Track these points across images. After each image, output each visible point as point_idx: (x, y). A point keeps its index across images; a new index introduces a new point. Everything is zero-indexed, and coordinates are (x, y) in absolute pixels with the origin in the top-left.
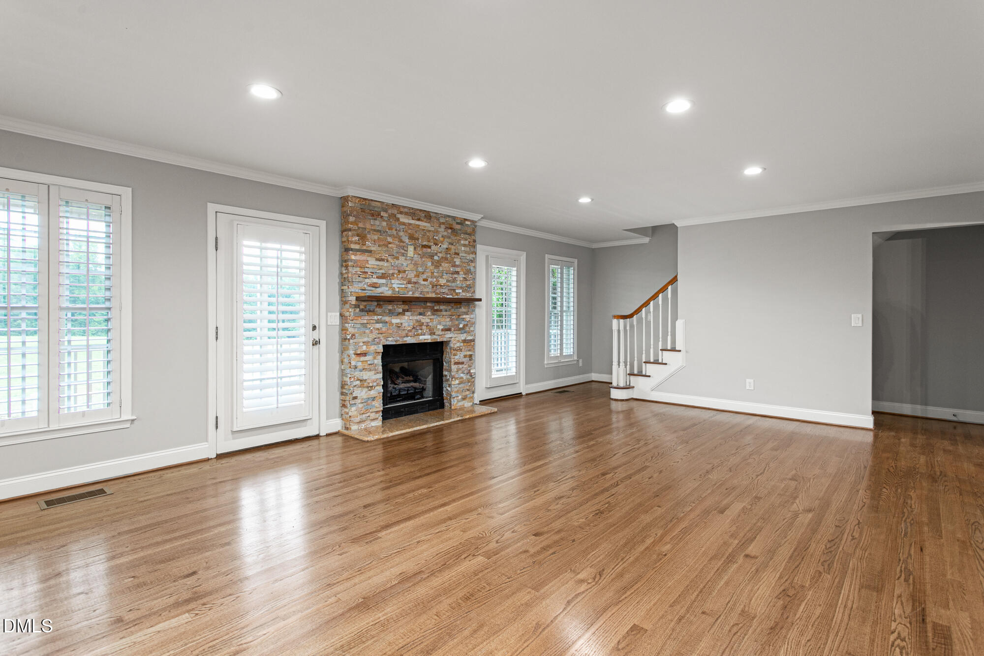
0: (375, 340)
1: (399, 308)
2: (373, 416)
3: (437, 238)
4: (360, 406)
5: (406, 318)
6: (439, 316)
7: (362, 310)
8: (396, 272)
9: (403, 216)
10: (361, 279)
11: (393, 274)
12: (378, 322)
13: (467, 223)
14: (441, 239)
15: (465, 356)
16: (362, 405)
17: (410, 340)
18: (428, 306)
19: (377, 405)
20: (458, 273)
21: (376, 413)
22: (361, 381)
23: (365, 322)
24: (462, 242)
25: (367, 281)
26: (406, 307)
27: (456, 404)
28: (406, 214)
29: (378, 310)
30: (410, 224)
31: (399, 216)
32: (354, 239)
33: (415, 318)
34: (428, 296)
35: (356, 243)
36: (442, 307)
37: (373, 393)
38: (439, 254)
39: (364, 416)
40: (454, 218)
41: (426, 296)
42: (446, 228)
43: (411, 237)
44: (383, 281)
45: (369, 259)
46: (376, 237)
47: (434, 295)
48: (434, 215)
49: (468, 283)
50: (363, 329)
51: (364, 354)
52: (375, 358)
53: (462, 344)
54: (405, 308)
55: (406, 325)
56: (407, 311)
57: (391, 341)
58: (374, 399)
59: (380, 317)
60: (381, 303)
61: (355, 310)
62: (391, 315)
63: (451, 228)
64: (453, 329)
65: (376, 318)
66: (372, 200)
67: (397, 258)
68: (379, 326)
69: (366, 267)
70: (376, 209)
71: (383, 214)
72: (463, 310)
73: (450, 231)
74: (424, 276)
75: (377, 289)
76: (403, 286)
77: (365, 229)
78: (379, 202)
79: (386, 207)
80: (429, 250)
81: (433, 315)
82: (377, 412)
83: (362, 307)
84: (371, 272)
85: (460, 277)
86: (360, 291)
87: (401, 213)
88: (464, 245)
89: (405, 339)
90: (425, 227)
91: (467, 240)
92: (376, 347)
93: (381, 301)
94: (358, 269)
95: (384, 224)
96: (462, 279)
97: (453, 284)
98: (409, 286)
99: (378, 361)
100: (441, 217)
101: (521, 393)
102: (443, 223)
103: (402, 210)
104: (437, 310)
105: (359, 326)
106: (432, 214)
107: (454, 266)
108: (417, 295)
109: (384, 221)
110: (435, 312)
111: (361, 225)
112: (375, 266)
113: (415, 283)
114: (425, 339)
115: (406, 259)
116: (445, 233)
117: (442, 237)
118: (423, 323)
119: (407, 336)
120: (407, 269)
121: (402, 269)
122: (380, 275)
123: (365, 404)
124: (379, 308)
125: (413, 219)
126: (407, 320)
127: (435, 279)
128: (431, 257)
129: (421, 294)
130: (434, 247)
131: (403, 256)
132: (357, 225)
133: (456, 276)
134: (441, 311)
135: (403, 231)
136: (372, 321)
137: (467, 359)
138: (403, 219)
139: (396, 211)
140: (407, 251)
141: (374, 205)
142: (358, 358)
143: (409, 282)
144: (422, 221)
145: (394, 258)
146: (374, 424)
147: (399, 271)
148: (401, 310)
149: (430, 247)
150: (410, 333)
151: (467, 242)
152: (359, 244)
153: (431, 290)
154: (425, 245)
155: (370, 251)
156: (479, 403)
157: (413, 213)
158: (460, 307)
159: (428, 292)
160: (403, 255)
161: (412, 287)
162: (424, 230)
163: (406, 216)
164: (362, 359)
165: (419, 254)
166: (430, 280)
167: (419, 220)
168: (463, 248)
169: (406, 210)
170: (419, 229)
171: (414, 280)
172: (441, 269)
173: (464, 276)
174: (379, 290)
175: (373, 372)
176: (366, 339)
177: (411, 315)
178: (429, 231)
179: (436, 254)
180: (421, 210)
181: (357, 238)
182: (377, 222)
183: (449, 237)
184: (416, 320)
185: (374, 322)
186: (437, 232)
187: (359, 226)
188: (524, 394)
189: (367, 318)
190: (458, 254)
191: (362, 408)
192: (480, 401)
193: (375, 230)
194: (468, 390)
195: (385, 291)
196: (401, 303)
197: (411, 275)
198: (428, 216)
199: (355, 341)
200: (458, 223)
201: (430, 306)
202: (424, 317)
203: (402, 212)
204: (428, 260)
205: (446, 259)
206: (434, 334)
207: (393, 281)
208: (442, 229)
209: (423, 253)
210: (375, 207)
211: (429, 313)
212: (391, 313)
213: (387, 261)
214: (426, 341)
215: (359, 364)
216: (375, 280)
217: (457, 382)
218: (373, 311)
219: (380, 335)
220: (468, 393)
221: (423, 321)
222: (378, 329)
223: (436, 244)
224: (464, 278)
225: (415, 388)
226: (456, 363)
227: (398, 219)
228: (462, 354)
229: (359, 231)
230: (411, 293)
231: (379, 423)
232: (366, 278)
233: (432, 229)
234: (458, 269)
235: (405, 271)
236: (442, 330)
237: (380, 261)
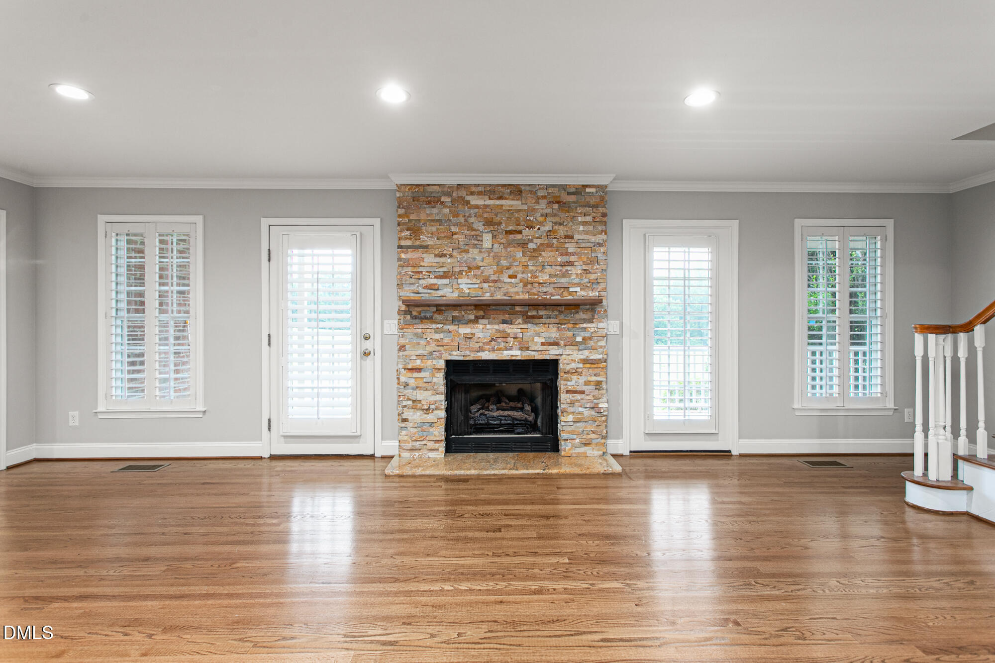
0: (434, 353)
1: (469, 314)
2: (431, 445)
3: (532, 218)
4: (413, 430)
5: (481, 327)
6: (536, 324)
7: (415, 318)
8: (466, 268)
9: (475, 197)
10: (413, 281)
11: (460, 272)
12: (437, 331)
13: (588, 190)
14: (541, 219)
15: (587, 383)
16: (415, 430)
17: (486, 356)
18: (518, 311)
19: (436, 433)
20: (571, 264)
21: (435, 443)
22: (414, 401)
23: (420, 331)
24: (580, 219)
25: (421, 282)
26: (481, 313)
27: (569, 450)
28: (480, 193)
29: (438, 317)
30: (487, 206)
31: (468, 198)
32: (403, 234)
33: (496, 327)
34: (517, 297)
35: (406, 239)
36: (541, 313)
37: (430, 417)
38: (535, 241)
39: (418, 443)
40: (563, 187)
41: (513, 298)
42: (549, 203)
43: (488, 223)
44: (446, 281)
45: (424, 255)
46: (434, 229)
47: (527, 297)
48: (528, 188)
49: (593, 277)
50: (415, 340)
51: (419, 370)
52: (433, 376)
53: (581, 365)
54: (478, 314)
55: (481, 335)
56: (482, 319)
57: (456, 356)
58: (431, 425)
59: (440, 326)
60: (443, 308)
61: (404, 317)
62: (456, 323)
63: (558, 202)
64: (562, 343)
65: (434, 326)
66: (428, 185)
67: (467, 252)
68: (437, 336)
69: (421, 266)
70: (433, 195)
71: (443, 199)
72: (582, 315)
73: (556, 206)
74: (511, 272)
75: (438, 292)
76: (477, 286)
77: (419, 220)
78: (438, 185)
79: (448, 190)
80: (519, 236)
81: (526, 323)
82: (437, 441)
83: (414, 313)
84: (427, 272)
85: (577, 270)
86: (412, 295)
87: (472, 193)
88: (584, 223)
89: (479, 354)
90: (512, 206)
91: (590, 215)
92: (435, 362)
93: (440, 309)
94: (410, 269)
95: (446, 211)
96: (579, 272)
97: (563, 280)
98: (486, 285)
99: (440, 379)
100: (541, 189)
101: (729, 451)
102: (544, 197)
103: (473, 189)
104: (533, 317)
105: (411, 336)
106: (523, 188)
107: (567, 254)
108: (499, 296)
109: (447, 207)
110: (528, 319)
111: (412, 217)
112: (434, 264)
113: (496, 281)
114: (512, 356)
115: (480, 252)
116: (549, 211)
117: (542, 215)
118: (509, 334)
119: (481, 350)
120: (481, 264)
121: (474, 264)
122: (442, 274)
123: (420, 429)
124: (439, 314)
125: (490, 199)
126: (483, 330)
127: (529, 275)
128: (523, 245)
129: (505, 295)
130: (526, 232)
131: (477, 248)
132: (408, 217)
133: (569, 268)
134: (541, 317)
135: (475, 216)
136: (429, 331)
137: (592, 387)
138: (475, 201)
139: (465, 193)
140: (482, 241)
141: (430, 190)
142: (409, 374)
143: (486, 281)
144: (506, 199)
145: (461, 252)
146: (432, 455)
147: (469, 268)
148: (472, 317)
149: (520, 232)
150: (487, 347)
151: (589, 219)
152: (410, 239)
153: (521, 290)
154: (512, 230)
155: (427, 247)
156: (628, 453)
157: (492, 191)
158: (577, 313)
159: (517, 293)
160: (475, 246)
161: (489, 286)
162: (509, 210)
163: (481, 197)
164: (416, 375)
165: (501, 243)
166: (520, 276)
167: (500, 198)
168: (581, 228)
169: (480, 189)
170: (502, 211)
171: (493, 278)
172: (540, 259)
173: (584, 267)
174: (440, 293)
175: (430, 393)
176: (419, 352)
177: (489, 324)
178: (520, 211)
179: (531, 241)
180: (504, 186)
181: (408, 233)
182: (435, 211)
183: (555, 215)
184: (496, 330)
185: (433, 331)
186: (534, 210)
187: (411, 218)
188: (735, 452)
189: (421, 326)
190: (572, 237)
191: (415, 433)
192: (631, 452)
193: (433, 221)
194: (593, 432)
195: (448, 292)
196: (473, 308)
197: (489, 271)
198: (517, 191)
199: (405, 353)
200: (569, 194)
201: (520, 311)
202: (511, 326)
203: (474, 192)
204: (516, 249)
205: (550, 246)
206: (527, 349)
207: (460, 281)
208: (543, 203)
209: (507, 241)
210: (432, 193)
211: (520, 321)
212: (456, 320)
213: (451, 256)
214: (514, 358)
215: (412, 382)
216: (434, 281)
217: (571, 418)
218: (432, 318)
219: (440, 348)
220: (593, 436)
221: (509, 331)
222: (437, 340)
223: (530, 227)
224: (585, 270)
225: (514, 419)
226: (568, 392)
227: (468, 202)
228: (582, 380)
229: (410, 225)
230: (488, 294)
231: (440, 454)
232: (419, 279)
233: (525, 207)
234: (572, 259)
235: (478, 268)
236: (543, 344)
237: (441, 257)
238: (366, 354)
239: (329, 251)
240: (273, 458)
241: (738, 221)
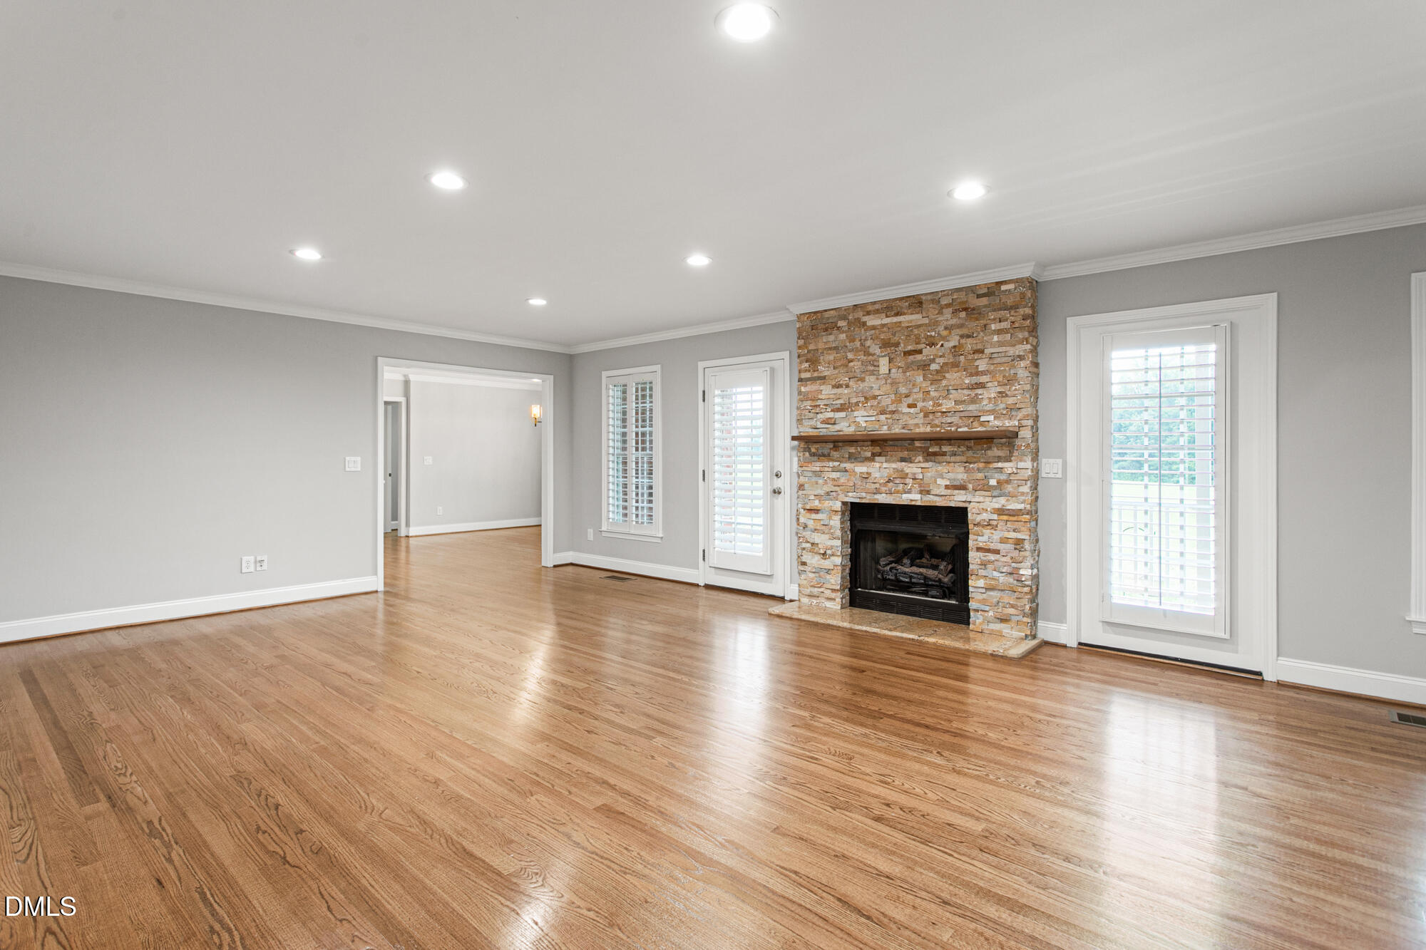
0: (832, 494)
1: (865, 451)
2: (828, 593)
3: (933, 334)
4: (812, 575)
5: (877, 465)
6: (939, 463)
7: (813, 455)
8: (863, 399)
9: (871, 317)
10: (811, 415)
11: (857, 404)
12: (834, 470)
13: (1004, 288)
14: (945, 333)
15: (1004, 540)
16: (813, 575)
17: (882, 499)
18: (917, 447)
19: (833, 581)
20: (982, 386)
21: (832, 592)
22: (813, 544)
23: (818, 469)
24: (993, 327)
25: (820, 416)
26: (877, 449)
28: (877, 312)
29: (835, 454)
30: (883, 326)
31: (865, 319)
32: (803, 367)
33: (894, 465)
34: (917, 430)
35: (806, 371)
36: (945, 449)
37: (827, 564)
38: (937, 360)
39: (816, 589)
40: (971, 290)
41: (913, 431)
42: (955, 312)
43: (886, 344)
44: (842, 414)
45: (822, 387)
46: (831, 358)
47: (928, 429)
48: (929, 297)
49: (1010, 401)
50: (814, 479)
51: (817, 511)
52: (830, 518)
53: (995, 517)
54: (874, 451)
55: (877, 475)
56: (879, 456)
57: (852, 498)
58: (828, 571)
59: (836, 464)
60: (840, 444)
61: (804, 454)
62: (853, 461)
63: (965, 309)
64: (970, 486)
65: (831, 464)
66: (826, 311)
67: (863, 380)
68: (835, 475)
69: (819, 399)
70: (831, 321)
71: (841, 323)
72: (995, 452)
73: (963, 314)
74: (910, 401)
75: (835, 426)
76: (873, 418)
77: (817, 350)
78: (835, 309)
79: (843, 313)
80: (919, 357)
81: (926, 461)
82: (833, 590)
83: (813, 450)
84: (825, 405)
85: (992, 392)
86: (811, 430)
87: (868, 313)
88: (999, 332)
89: (876, 496)
90: (911, 321)
91: (1007, 320)
92: (831, 503)
93: (839, 442)
94: (809, 403)
95: (843, 336)
96: (992, 396)
97: (972, 407)
98: (882, 417)
99: (836, 522)
100: (945, 295)
101: (1259, 674)
102: (948, 306)
103: (870, 308)
104: (935, 454)
105: (810, 474)
106: (924, 298)
107: (978, 373)
108: (897, 430)
109: (843, 332)
110: (930, 456)
111: (812, 347)
112: (832, 396)
113: (893, 412)
114: (912, 500)
115: (877, 379)
116: (954, 321)
117: (946, 328)
118: (908, 474)
119: (878, 492)
120: (877, 393)
121: (870, 394)
122: (839, 406)
123: (817, 575)
124: (836, 451)
125: (887, 316)
126: (880, 469)
127: (931, 403)
128: (924, 366)
129: (903, 428)
130: (928, 351)
131: (874, 375)
132: (807, 347)
133: (979, 391)
134: (944, 454)
135: (871, 339)
136: (826, 469)
137: (1010, 547)
138: (872, 321)
139: (861, 313)
140: (878, 366)
141: (826, 316)
142: (808, 515)
143: (883, 413)
144: (905, 314)
145: (858, 381)
146: (829, 604)
147: (866, 398)
148: (869, 454)
149: (920, 352)
150: (883, 489)
151: (1005, 325)
152: (809, 371)
153: (922, 421)
154: (911, 351)
155: (824, 378)
156: (1075, 645)
157: (890, 307)
158: (990, 448)
159: (917, 425)
160: (872, 373)
161: (887, 418)
162: (908, 327)
163: (877, 315)
164: (814, 516)
165: (899, 367)
166: (920, 405)
167: (897, 314)
168: (996, 338)
169: (877, 306)
170: (899, 329)
171: (892, 408)
172: (944, 383)
173: (999, 389)
174: (837, 427)
175: (827, 536)
176: (819, 492)
177: (886, 462)
178: (919, 326)
179: (933, 361)
180: (901, 299)
181: (807, 365)
182: (831, 338)
183: (961, 326)
184: (894, 469)
185: (830, 469)
186: (936, 323)
187: (810, 348)
188: (1269, 676)
189: (818, 464)
190: (982, 352)
191: (813, 579)
192: (1080, 644)
193: (830, 349)
194: (1012, 606)
195: (845, 427)
196: (869, 443)
197: (886, 401)
198: (916, 303)
199: (804, 492)
200: (979, 296)
201: (921, 447)
202: (911, 465)
203: (870, 311)
204: (916, 373)
205: (955, 365)
206: (928, 492)
207: (856, 414)
208: (948, 313)
209: (906, 364)
210: (828, 318)
211: (920, 458)
212: (852, 458)
213: (847, 386)
214: (913, 503)
215: (811, 524)
216: (831, 415)
217: (981, 583)
218: (829, 455)
219: (837, 489)
220: (1012, 611)
221: (907, 470)
222: (833, 480)
223: (932, 344)
224: (1000, 392)
225: (926, 578)
226: (979, 549)
227: (864, 324)
228: (997, 535)
229: (809, 356)
230: (885, 428)
231: (835, 606)
232: (817, 413)
233: (926, 321)
234: (984, 379)
235: (875, 397)
236: (947, 487)
237: (838, 388)
238: (777, 492)
239: (749, 389)
240: (708, 587)
241: (1275, 294)
